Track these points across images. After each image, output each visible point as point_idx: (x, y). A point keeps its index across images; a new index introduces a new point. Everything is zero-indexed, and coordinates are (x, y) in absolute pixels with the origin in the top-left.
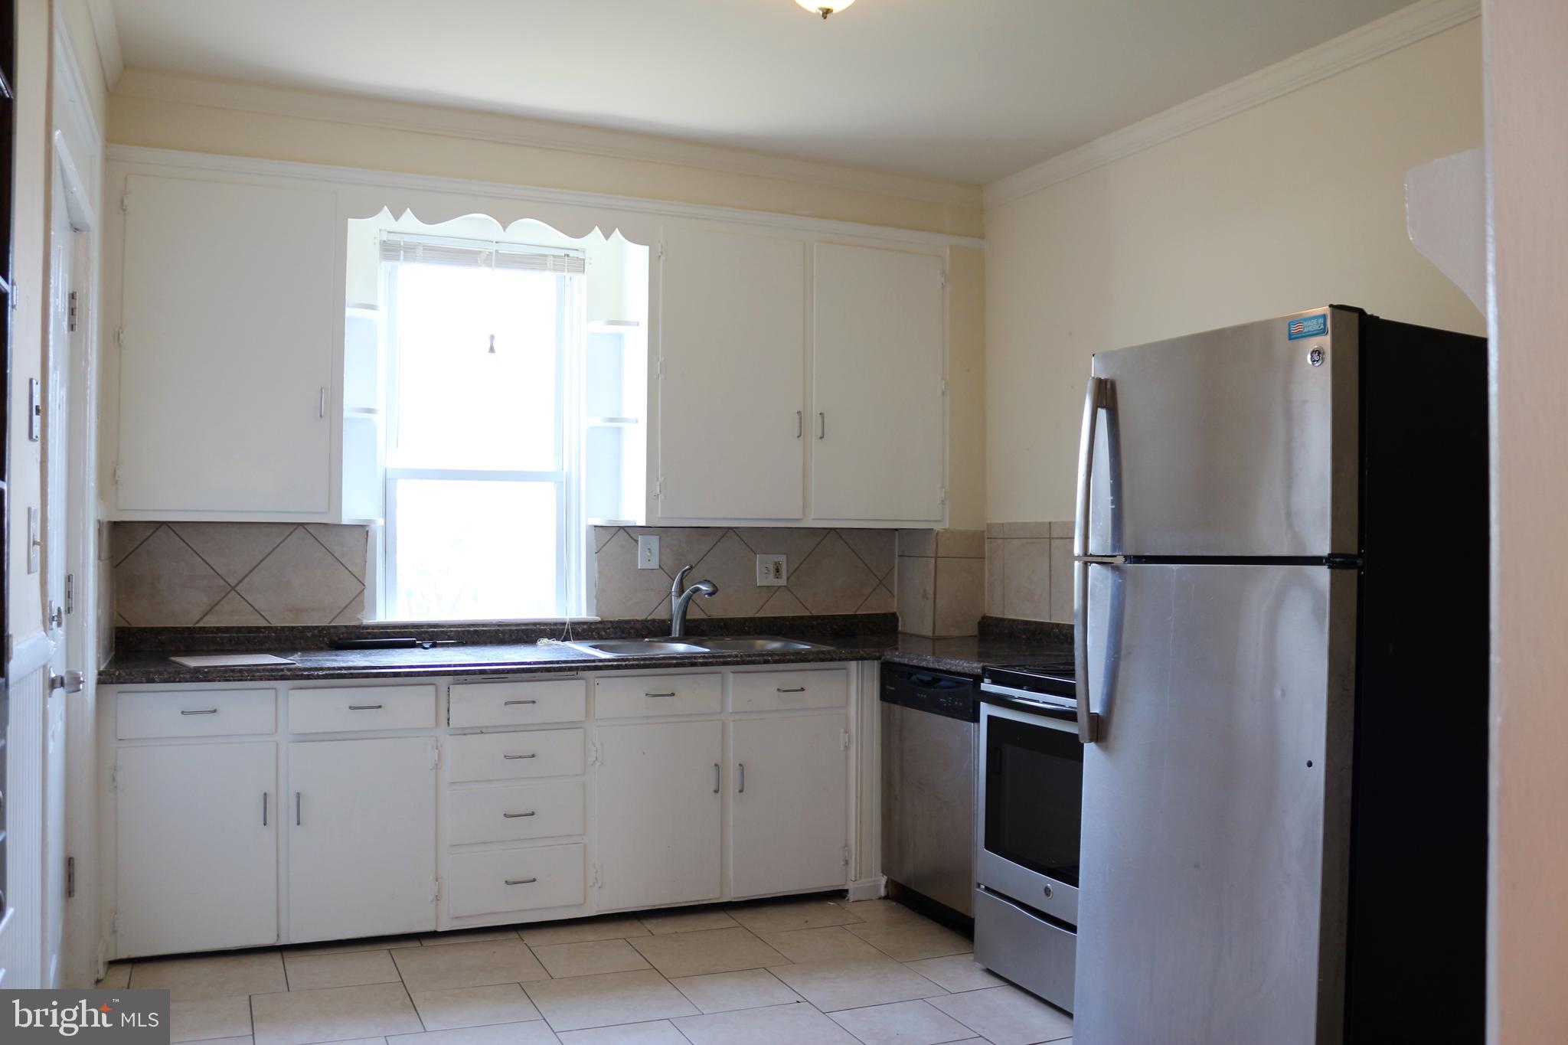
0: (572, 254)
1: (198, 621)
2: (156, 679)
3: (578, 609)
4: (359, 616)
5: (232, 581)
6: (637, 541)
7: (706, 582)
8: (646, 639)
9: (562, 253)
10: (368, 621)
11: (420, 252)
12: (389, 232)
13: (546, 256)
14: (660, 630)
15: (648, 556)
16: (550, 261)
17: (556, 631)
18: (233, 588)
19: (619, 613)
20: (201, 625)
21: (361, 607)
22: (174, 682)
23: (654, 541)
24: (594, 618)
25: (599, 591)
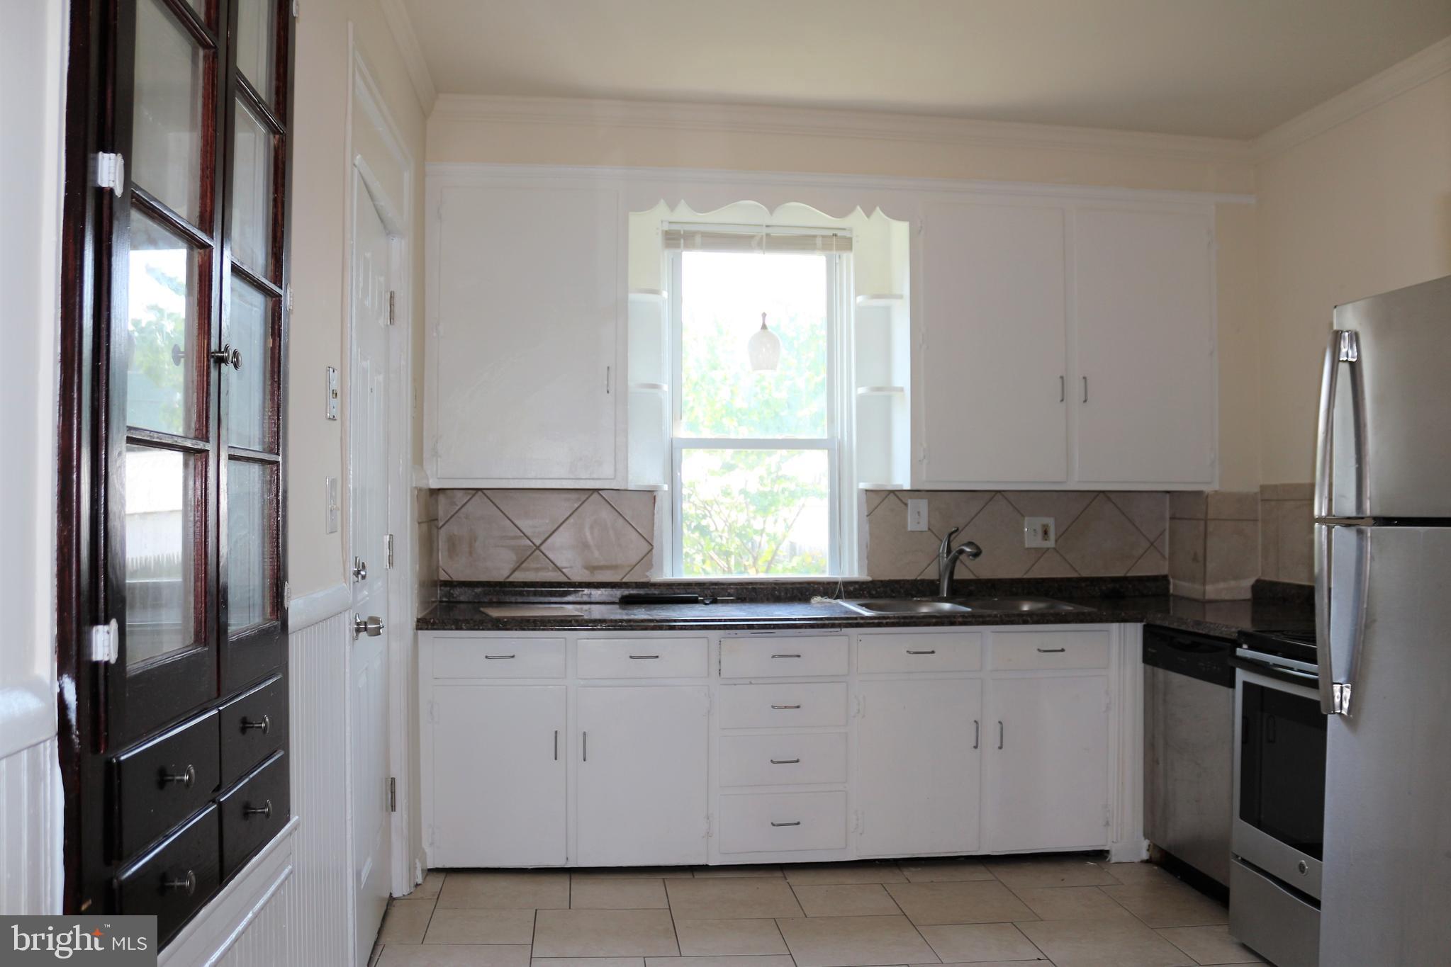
0: (840, 233)
1: (508, 577)
2: (464, 627)
3: (852, 570)
4: (648, 574)
5: (538, 542)
6: (906, 505)
7: (970, 544)
8: (915, 599)
9: (830, 233)
10: (656, 578)
11: (698, 239)
12: (670, 223)
13: (815, 236)
14: (928, 590)
15: (917, 518)
16: (819, 241)
17: (828, 589)
18: (538, 548)
19: (889, 573)
20: (511, 579)
21: (650, 566)
22: (478, 629)
23: (923, 505)
24: (865, 577)
25: (871, 553)
